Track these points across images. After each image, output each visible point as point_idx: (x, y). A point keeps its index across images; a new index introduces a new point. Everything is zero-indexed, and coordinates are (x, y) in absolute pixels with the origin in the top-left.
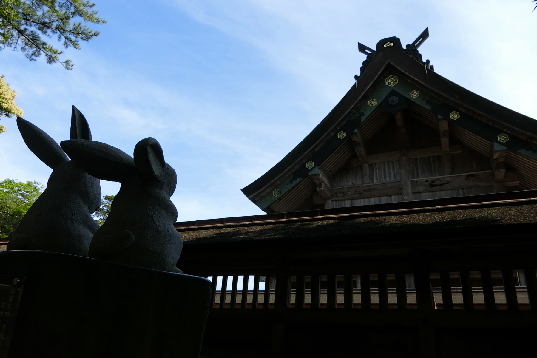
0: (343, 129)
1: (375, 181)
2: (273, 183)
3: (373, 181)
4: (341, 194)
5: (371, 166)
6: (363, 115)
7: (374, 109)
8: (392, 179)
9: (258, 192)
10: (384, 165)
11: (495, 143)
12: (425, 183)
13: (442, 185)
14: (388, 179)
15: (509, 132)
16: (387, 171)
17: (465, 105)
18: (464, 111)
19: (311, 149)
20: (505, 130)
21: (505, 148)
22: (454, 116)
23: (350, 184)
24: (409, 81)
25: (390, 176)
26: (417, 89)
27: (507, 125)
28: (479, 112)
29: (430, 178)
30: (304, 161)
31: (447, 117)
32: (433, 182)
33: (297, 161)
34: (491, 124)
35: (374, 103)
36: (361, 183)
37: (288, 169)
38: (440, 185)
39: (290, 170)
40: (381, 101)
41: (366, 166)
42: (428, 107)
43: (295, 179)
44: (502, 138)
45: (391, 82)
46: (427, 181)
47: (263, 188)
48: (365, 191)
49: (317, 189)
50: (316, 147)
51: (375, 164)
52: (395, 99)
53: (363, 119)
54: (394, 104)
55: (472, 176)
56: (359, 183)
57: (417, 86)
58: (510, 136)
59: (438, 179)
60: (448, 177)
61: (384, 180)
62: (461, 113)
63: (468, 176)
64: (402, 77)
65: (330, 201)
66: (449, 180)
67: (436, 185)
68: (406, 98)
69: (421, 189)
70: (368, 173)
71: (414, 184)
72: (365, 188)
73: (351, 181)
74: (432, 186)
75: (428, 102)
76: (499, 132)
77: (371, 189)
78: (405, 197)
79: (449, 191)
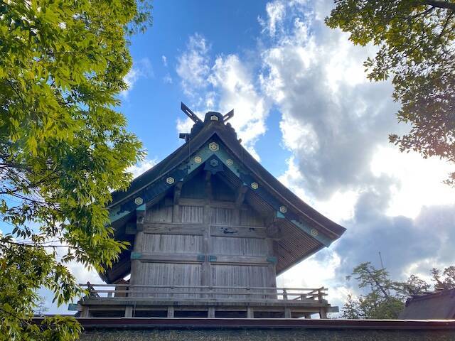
0: (172, 175)
1: (183, 221)
3: (181, 221)
4: (153, 229)
5: (181, 207)
6: (190, 168)
7: (198, 166)
8: (197, 221)
10: (191, 208)
11: (278, 212)
14: (193, 221)
15: (288, 206)
16: (193, 214)
17: (264, 181)
18: (262, 184)
20: (285, 204)
21: (284, 217)
22: (255, 186)
24: (228, 151)
25: (195, 219)
26: (232, 159)
27: (288, 202)
29: (225, 226)
30: (134, 197)
31: (249, 185)
32: (227, 229)
34: (277, 198)
35: (199, 160)
36: (171, 220)
37: (118, 202)
38: (231, 233)
39: (120, 203)
40: (204, 160)
41: (177, 206)
42: (238, 175)
43: (122, 211)
45: (213, 147)
46: (222, 228)
48: (173, 228)
49: (138, 222)
50: (148, 187)
51: (185, 206)
53: (189, 171)
54: (214, 165)
55: (253, 229)
56: (169, 221)
57: (233, 157)
58: (288, 209)
59: (230, 228)
61: (190, 221)
62: (259, 185)
63: (250, 229)
64: (223, 146)
65: (142, 233)
66: (237, 229)
67: (228, 232)
68: (223, 164)
69: (217, 233)
70: (177, 213)
71: (213, 229)
72: (173, 226)
73: (162, 218)
74: (225, 232)
75: (238, 171)
76: (281, 204)
77: (179, 228)
78: (206, 239)
79: (237, 239)
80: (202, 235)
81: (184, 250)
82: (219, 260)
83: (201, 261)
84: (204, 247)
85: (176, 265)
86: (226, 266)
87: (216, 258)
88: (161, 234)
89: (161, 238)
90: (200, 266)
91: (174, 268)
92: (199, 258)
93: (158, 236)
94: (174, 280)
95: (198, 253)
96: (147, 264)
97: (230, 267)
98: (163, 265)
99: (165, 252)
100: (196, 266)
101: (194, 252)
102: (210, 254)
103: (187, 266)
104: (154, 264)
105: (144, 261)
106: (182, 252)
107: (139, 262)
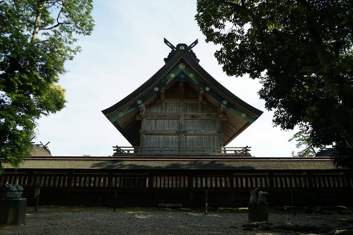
0: (157, 86)
1: (167, 112)
2: (120, 109)
3: (166, 112)
4: (151, 117)
5: (166, 104)
6: (167, 80)
7: (173, 79)
8: (175, 112)
9: (111, 113)
10: (172, 104)
11: (222, 104)
12: (190, 116)
13: (197, 117)
14: (173, 112)
15: (227, 100)
16: (173, 107)
17: (213, 86)
18: (211, 88)
19: (141, 94)
20: (226, 99)
21: (225, 107)
22: (207, 89)
23: (155, 112)
24: (190, 68)
25: (174, 110)
26: (193, 73)
27: (227, 97)
28: (218, 90)
29: (192, 114)
30: (137, 100)
31: (204, 89)
32: (193, 115)
33: (133, 100)
34: (221, 95)
35: (173, 75)
36: (160, 112)
37: (128, 103)
38: (196, 117)
39: (129, 104)
40: (176, 75)
41: (164, 103)
42: (197, 83)
43: (131, 108)
44: (225, 102)
45: (182, 67)
46: (191, 115)
47: (114, 112)
48: (162, 116)
49: (141, 114)
50: (143, 93)
51: (168, 103)
52: (182, 76)
53: (167, 83)
54: (182, 78)
55: (209, 114)
57: (193, 72)
58: (228, 102)
59: (196, 114)
60: (199, 114)
61: (171, 112)
62: (210, 88)
63: (208, 114)
64: (187, 66)
65: (145, 120)
66: (200, 115)
67: (194, 117)
68: (188, 76)
69: (188, 118)
70: (164, 107)
71: (185, 115)
72: (162, 115)
73: (156, 110)
74: (192, 117)
75: (197, 80)
76: (224, 99)
77: (165, 116)
78: (181, 121)
79: (199, 120)
80: (179, 119)
81: (169, 128)
82: (189, 133)
83: (178, 133)
84: (180, 126)
85: (165, 136)
86: (193, 136)
87: (187, 132)
88: (155, 120)
89: (155, 121)
90: (178, 136)
91: (164, 138)
92: (177, 132)
93: (154, 121)
94: (164, 144)
95: (177, 129)
96: (149, 136)
97: (196, 136)
98: (157, 136)
99: (158, 129)
100: (176, 136)
101: (175, 128)
102: (184, 130)
103: (171, 137)
104: (153, 136)
105: (146, 135)
106: (168, 129)
107: (144, 135)
